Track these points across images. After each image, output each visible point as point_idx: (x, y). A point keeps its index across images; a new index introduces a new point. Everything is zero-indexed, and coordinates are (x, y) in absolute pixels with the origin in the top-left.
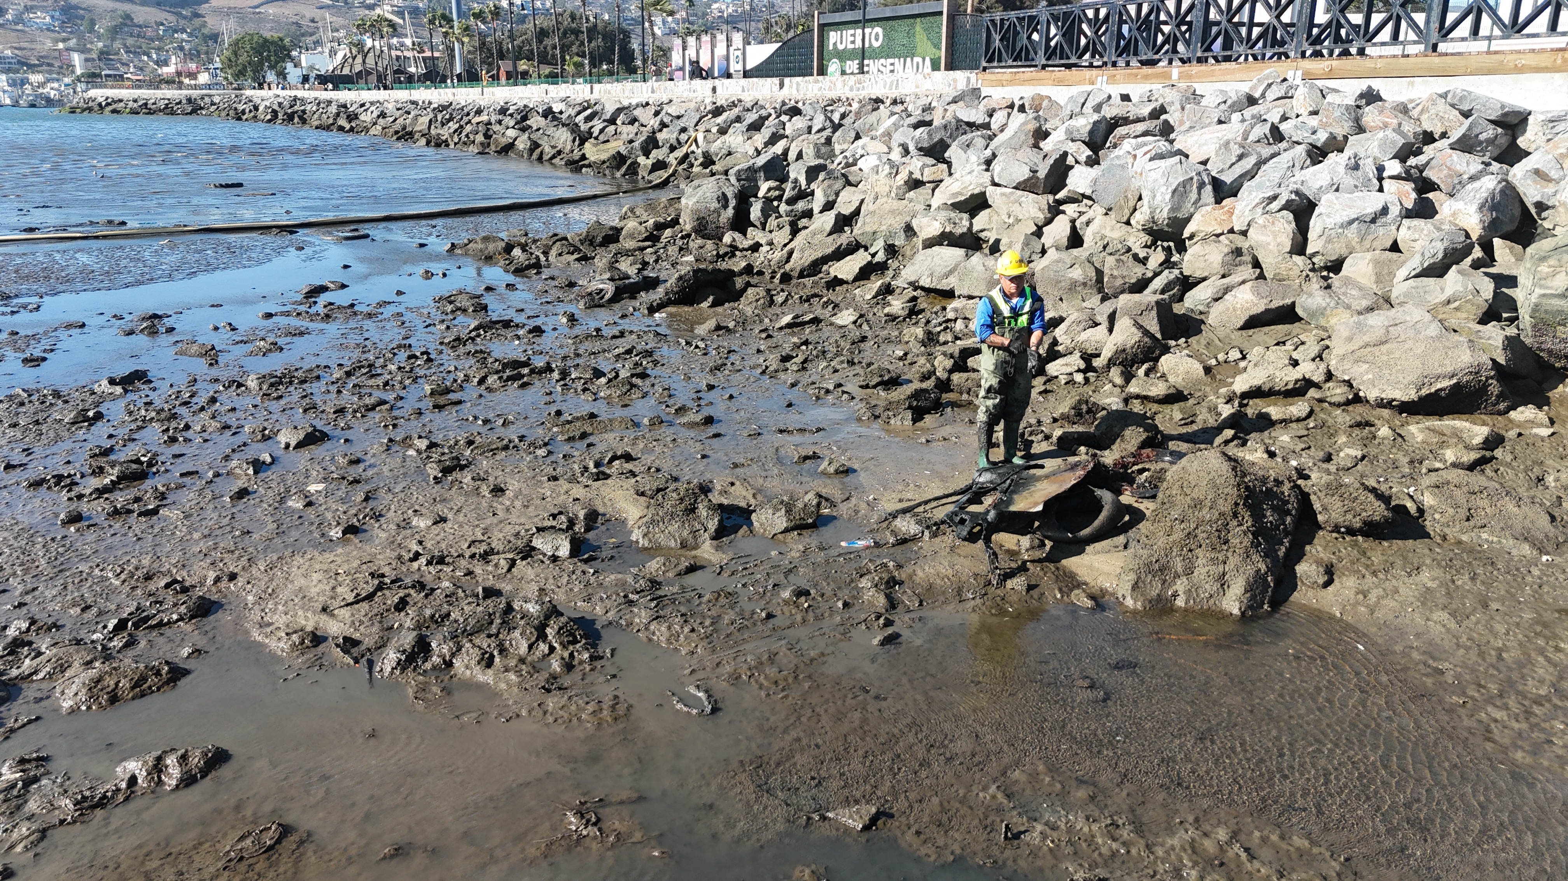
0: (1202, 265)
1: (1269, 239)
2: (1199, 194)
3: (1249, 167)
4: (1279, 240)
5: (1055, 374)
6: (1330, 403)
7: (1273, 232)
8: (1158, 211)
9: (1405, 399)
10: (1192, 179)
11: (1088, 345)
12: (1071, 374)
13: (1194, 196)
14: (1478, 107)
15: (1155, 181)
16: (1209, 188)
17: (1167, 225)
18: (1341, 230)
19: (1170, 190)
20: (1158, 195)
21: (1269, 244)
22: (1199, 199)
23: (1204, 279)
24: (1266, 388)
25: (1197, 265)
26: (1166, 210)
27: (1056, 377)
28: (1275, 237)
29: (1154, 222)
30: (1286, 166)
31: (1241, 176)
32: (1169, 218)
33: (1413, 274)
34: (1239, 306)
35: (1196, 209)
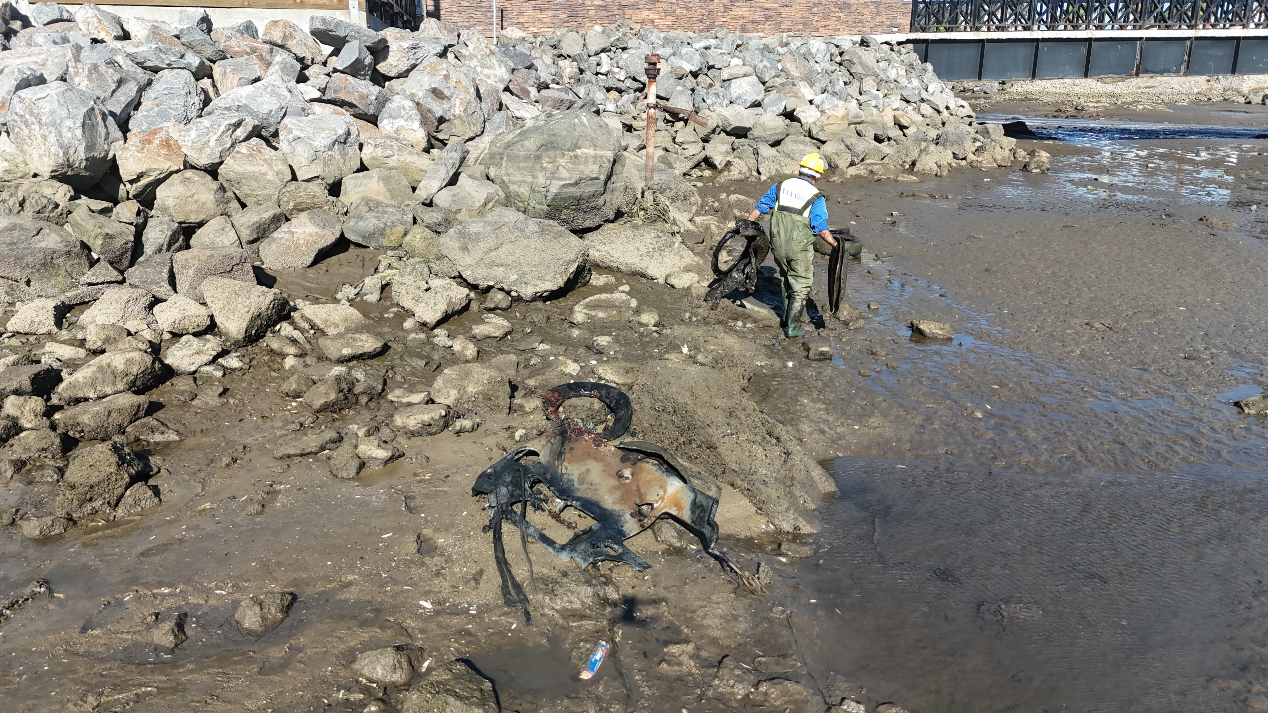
0: (194, 207)
1: (264, 168)
2: (106, 127)
3: (133, 94)
4: (275, 169)
5: (192, 368)
7: (265, 160)
8: (72, 151)
10: (93, 109)
11: (185, 322)
13: (102, 131)
15: (52, 113)
16: (110, 118)
17: (85, 168)
18: (330, 153)
19: (79, 124)
20: (64, 130)
21: (265, 174)
22: (108, 134)
23: (201, 224)
25: (189, 208)
26: (82, 149)
27: (197, 372)
28: (270, 165)
29: (69, 166)
30: (184, 92)
31: (128, 105)
32: (87, 160)
35: (109, 145)
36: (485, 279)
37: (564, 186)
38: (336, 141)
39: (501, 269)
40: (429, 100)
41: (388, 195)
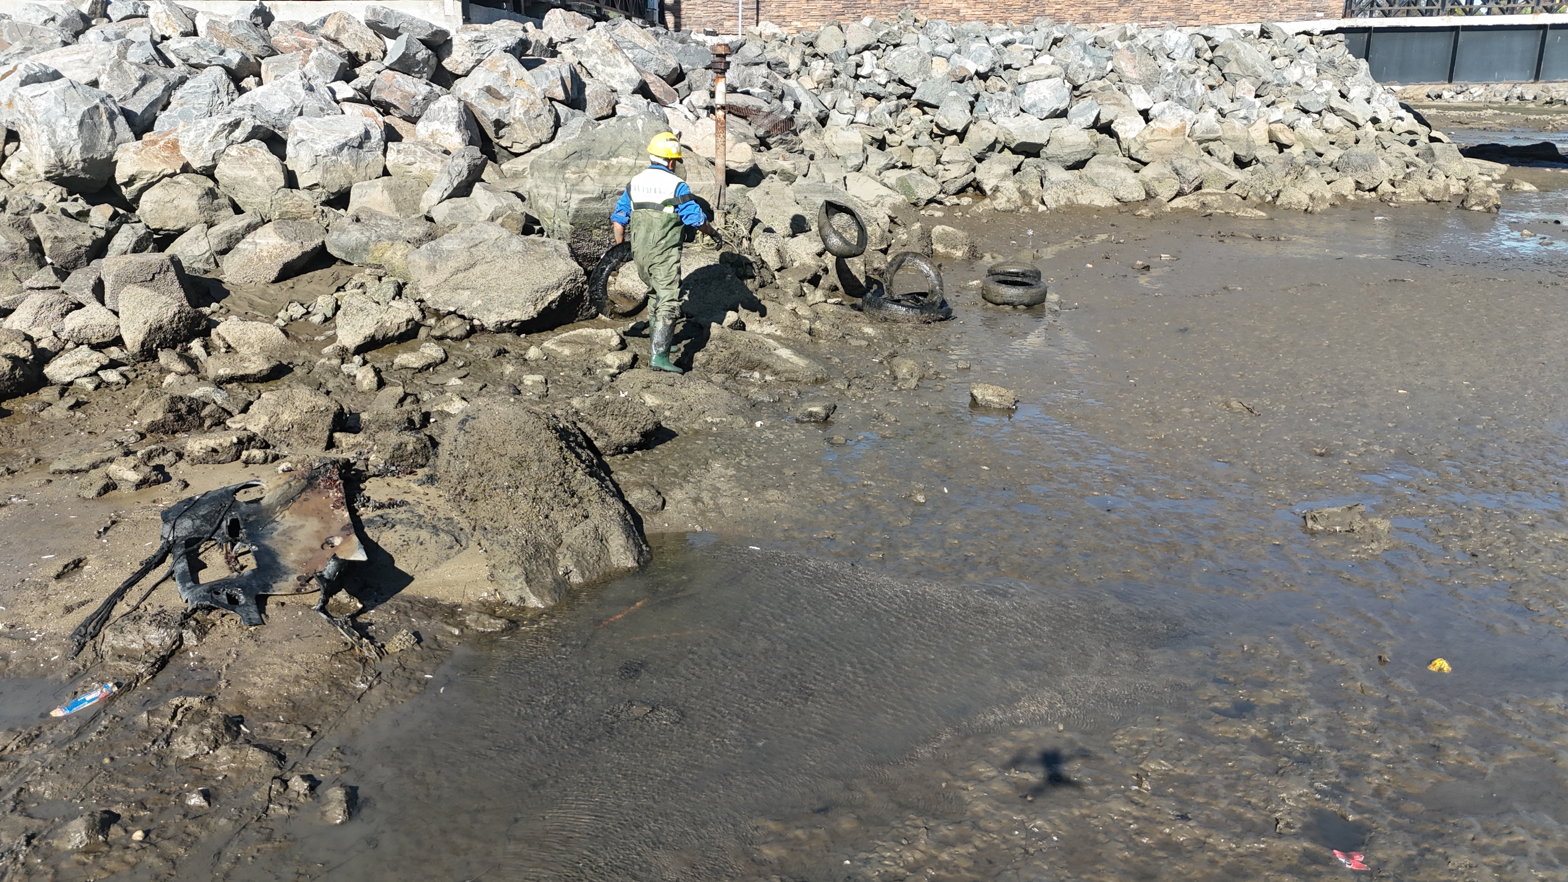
0: (173, 213)
1: (254, 173)
2: (113, 127)
3: (159, 93)
4: (266, 174)
5: (68, 379)
6: (452, 339)
7: (256, 164)
8: (66, 151)
9: (525, 318)
10: (97, 107)
11: (89, 333)
12: (95, 374)
13: (106, 130)
14: (405, 25)
15: (47, 111)
16: (121, 119)
17: (83, 169)
18: (334, 158)
19: (75, 123)
20: (59, 129)
21: (255, 179)
22: (114, 134)
23: (181, 232)
24: (379, 336)
25: (166, 213)
26: (77, 149)
27: (71, 383)
28: (261, 170)
29: (63, 167)
30: (210, 90)
31: (152, 104)
32: (84, 161)
33: (446, 195)
34: (265, 254)
35: (115, 146)
36: (446, 303)
37: (584, 200)
38: (346, 144)
39: (467, 293)
40: (483, 100)
41: (393, 206)
